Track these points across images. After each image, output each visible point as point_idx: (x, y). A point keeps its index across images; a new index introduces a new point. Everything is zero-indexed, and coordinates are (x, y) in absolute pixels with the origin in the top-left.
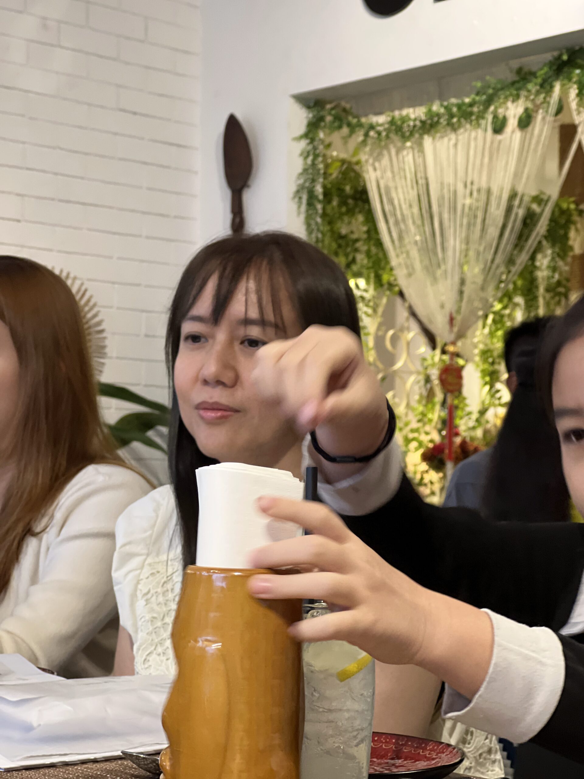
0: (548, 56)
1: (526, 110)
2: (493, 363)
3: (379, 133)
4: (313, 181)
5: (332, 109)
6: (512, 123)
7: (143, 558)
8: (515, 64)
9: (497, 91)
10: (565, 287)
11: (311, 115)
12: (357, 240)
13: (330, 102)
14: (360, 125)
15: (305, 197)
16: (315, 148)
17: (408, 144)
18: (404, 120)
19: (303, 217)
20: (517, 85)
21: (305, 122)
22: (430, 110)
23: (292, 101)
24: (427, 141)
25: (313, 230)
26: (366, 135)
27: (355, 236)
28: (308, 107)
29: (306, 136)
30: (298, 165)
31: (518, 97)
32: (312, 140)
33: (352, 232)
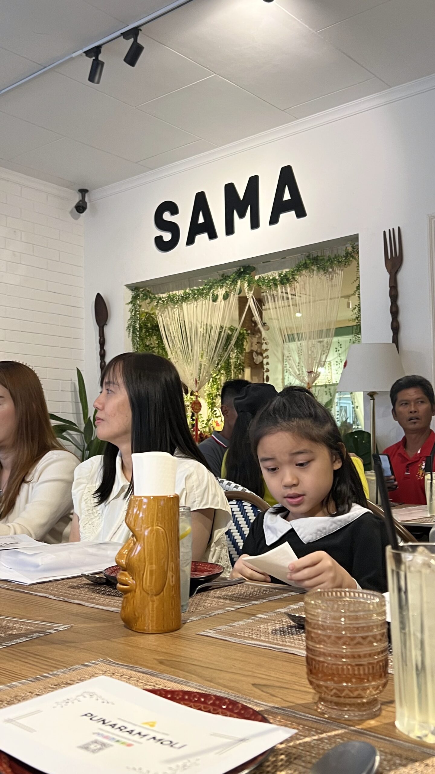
0: (235, 269)
1: (226, 292)
2: (213, 399)
3: (163, 301)
4: (135, 322)
5: (143, 291)
6: (220, 297)
7: (86, 485)
8: (221, 272)
9: (213, 284)
10: (242, 366)
11: (133, 294)
12: (154, 347)
13: (142, 288)
14: (156, 298)
15: (131, 329)
16: (135, 308)
17: (176, 306)
18: (174, 296)
19: (131, 338)
20: (222, 282)
21: (131, 297)
22: (185, 292)
23: (125, 287)
24: (184, 305)
25: (135, 344)
26: (158, 302)
27: (152, 346)
28: (132, 290)
29: (131, 302)
30: (129, 315)
31: (223, 286)
32: (134, 304)
33: (151, 344)
